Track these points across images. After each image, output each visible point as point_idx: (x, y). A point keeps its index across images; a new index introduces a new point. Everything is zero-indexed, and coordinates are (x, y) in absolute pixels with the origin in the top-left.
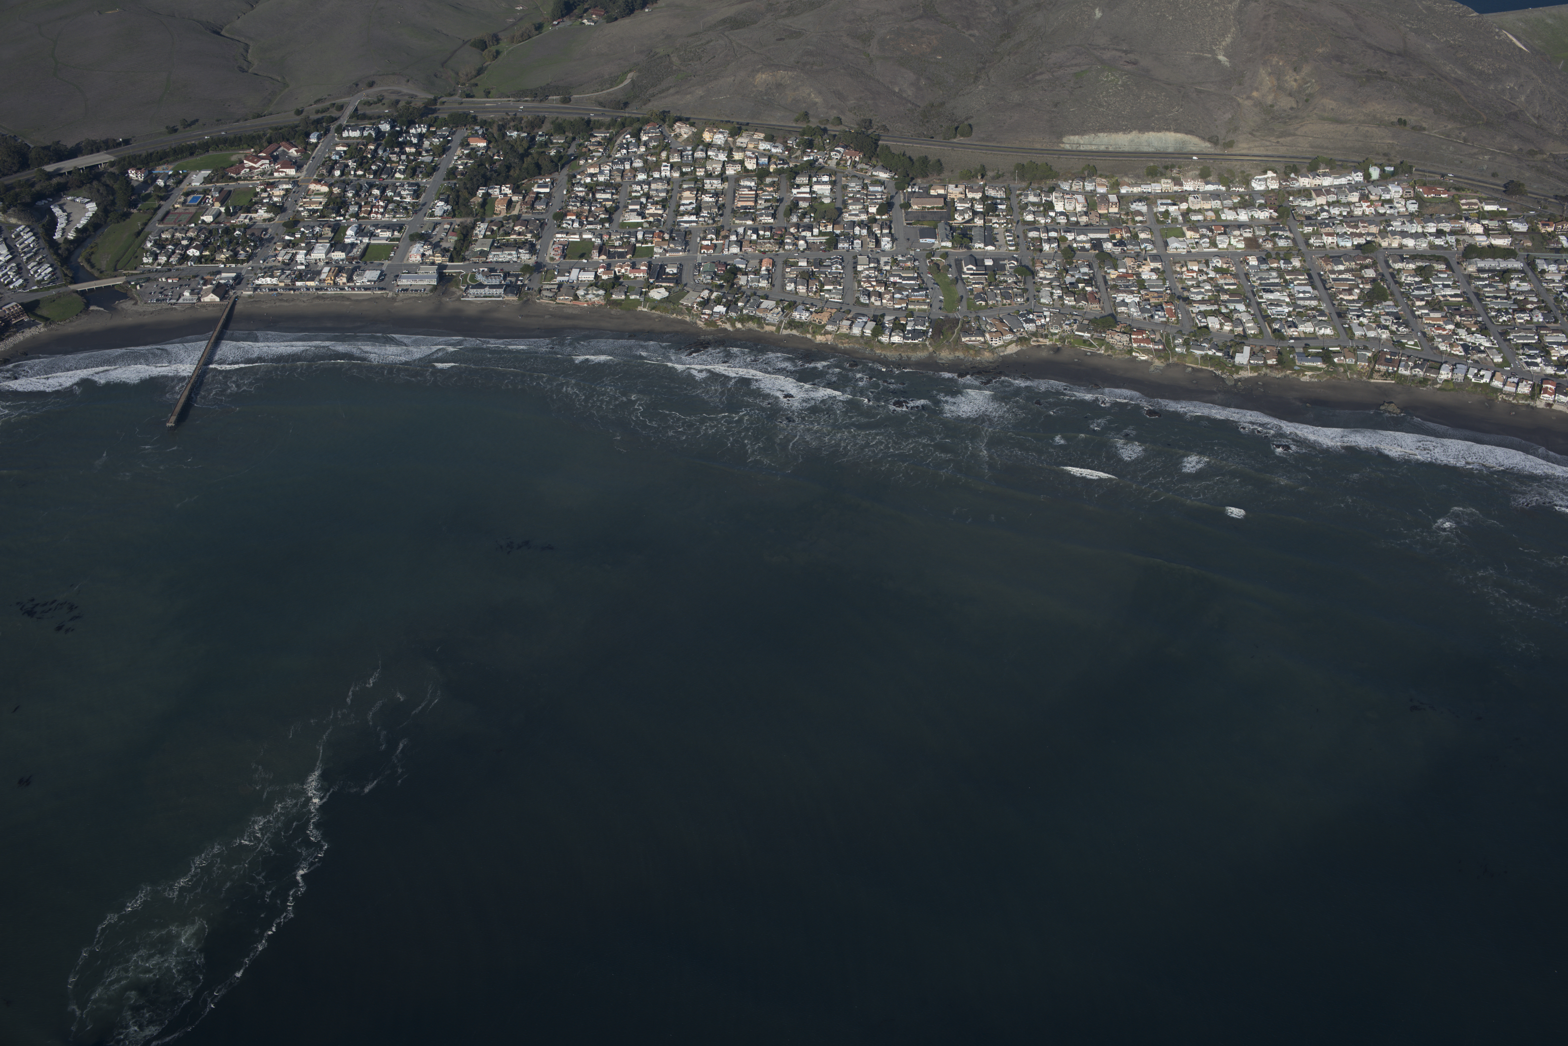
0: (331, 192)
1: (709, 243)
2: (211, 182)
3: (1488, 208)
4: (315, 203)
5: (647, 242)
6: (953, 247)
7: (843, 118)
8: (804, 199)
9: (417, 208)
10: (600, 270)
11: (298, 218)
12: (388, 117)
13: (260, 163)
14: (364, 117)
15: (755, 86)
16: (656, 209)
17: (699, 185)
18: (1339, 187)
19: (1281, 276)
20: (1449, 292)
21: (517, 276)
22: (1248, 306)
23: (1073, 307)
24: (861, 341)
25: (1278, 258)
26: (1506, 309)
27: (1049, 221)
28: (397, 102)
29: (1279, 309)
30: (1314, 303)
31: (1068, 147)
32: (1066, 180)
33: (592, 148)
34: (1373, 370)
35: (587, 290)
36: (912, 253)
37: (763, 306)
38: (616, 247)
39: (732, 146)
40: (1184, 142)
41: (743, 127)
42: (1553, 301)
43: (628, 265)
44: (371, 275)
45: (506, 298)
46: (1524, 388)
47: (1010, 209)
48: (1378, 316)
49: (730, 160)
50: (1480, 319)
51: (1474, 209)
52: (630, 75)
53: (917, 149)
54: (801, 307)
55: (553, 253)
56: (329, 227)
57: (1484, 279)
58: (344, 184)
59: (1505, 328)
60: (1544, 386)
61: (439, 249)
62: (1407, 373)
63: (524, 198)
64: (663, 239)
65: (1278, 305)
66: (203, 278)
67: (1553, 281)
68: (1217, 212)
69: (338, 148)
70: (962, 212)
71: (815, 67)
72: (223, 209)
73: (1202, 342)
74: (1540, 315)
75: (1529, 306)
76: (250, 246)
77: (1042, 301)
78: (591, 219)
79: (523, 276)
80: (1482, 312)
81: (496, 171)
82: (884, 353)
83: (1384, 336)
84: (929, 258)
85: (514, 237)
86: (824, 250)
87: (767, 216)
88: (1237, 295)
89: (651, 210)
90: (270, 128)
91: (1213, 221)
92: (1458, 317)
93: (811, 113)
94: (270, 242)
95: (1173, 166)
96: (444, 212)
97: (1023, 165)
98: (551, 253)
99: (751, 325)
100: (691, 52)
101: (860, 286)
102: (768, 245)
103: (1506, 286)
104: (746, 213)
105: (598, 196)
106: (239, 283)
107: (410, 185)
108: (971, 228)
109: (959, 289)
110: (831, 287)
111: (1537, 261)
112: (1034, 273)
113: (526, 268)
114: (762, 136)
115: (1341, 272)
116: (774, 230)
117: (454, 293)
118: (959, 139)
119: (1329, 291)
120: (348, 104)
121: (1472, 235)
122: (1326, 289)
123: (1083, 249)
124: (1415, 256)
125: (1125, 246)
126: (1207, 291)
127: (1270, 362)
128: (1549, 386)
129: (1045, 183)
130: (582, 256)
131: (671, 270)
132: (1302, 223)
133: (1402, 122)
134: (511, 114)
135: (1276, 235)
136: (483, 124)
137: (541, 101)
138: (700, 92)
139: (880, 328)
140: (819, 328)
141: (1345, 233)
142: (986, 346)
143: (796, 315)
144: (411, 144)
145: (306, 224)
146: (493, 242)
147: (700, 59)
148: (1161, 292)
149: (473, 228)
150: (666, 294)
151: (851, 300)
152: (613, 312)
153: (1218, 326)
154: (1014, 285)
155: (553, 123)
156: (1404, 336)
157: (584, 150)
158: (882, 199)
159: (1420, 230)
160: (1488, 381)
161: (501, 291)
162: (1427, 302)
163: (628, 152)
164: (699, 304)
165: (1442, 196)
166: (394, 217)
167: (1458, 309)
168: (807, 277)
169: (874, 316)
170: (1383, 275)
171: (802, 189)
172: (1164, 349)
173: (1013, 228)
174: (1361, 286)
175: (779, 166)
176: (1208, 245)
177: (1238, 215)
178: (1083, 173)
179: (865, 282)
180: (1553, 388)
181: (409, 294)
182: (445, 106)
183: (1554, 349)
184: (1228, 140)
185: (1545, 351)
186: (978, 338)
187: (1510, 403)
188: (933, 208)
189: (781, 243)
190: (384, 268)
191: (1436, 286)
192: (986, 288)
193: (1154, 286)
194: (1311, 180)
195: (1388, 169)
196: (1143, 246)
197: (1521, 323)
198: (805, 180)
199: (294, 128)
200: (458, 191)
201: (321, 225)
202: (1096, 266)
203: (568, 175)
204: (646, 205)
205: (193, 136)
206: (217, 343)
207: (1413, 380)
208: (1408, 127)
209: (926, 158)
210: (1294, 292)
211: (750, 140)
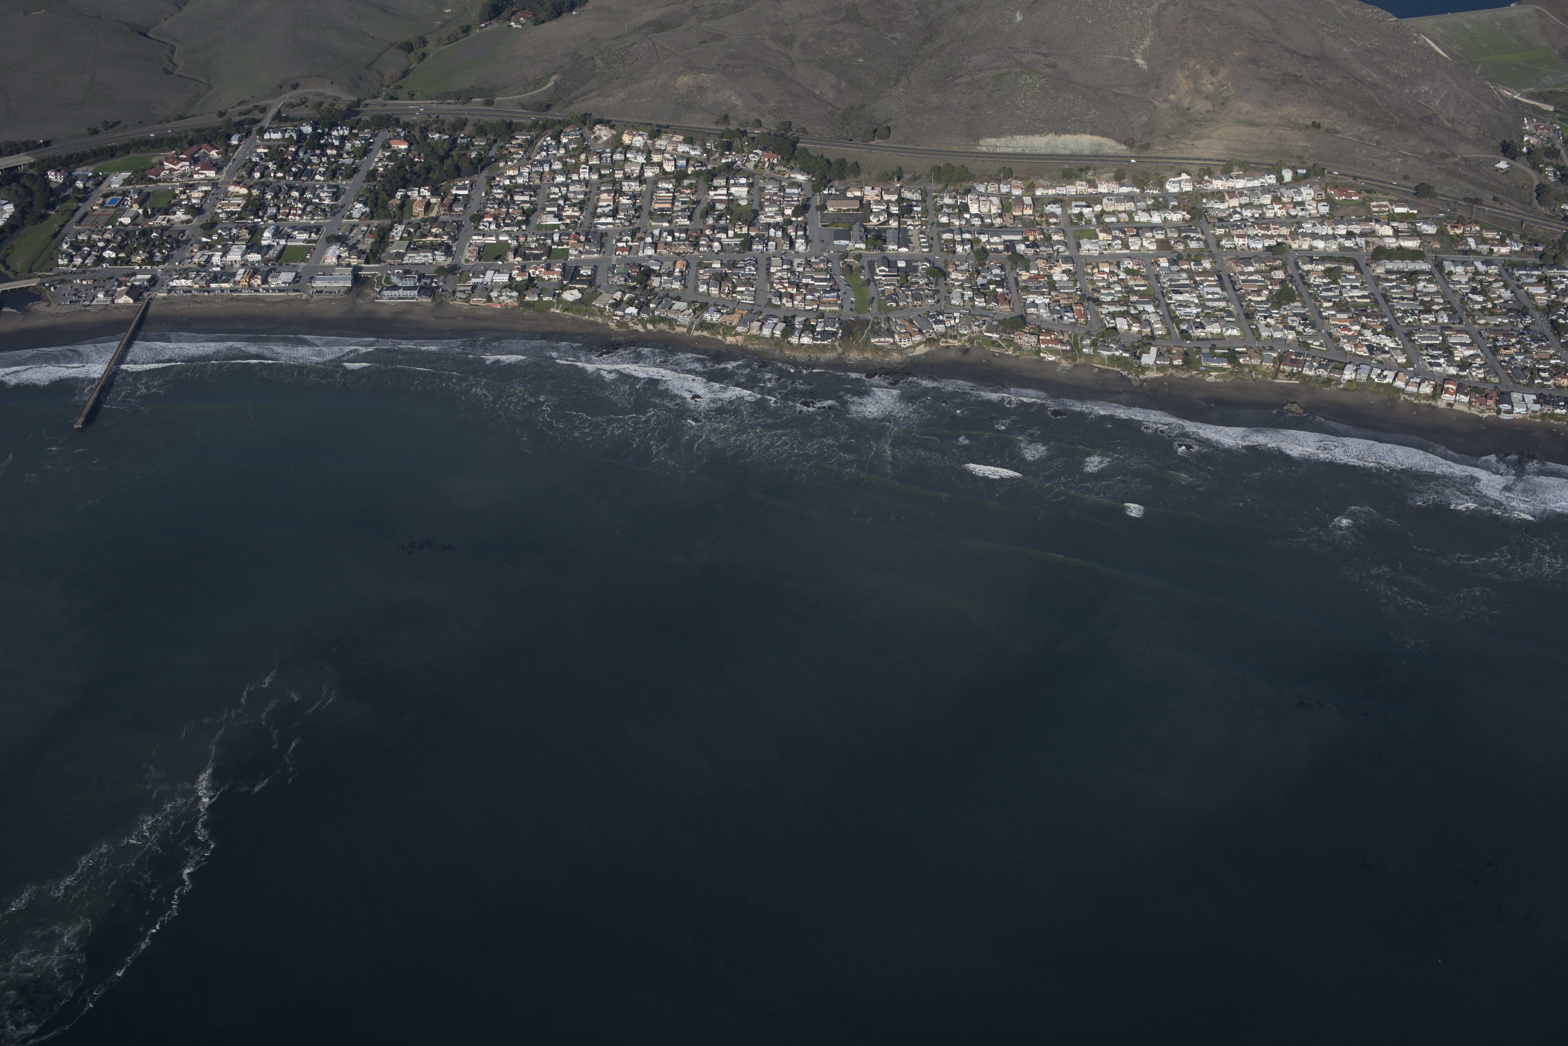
0: (250, 194)
1: (624, 244)
2: (130, 184)
3: (1398, 210)
4: (233, 205)
5: (562, 244)
6: (867, 249)
7: (762, 120)
8: (721, 201)
9: (335, 210)
10: (515, 272)
11: (216, 220)
12: (310, 119)
13: (180, 165)
14: (287, 119)
15: (676, 89)
16: (573, 211)
17: (618, 187)
18: (1252, 189)
19: (1191, 277)
20: (1356, 293)
21: (432, 278)
22: (1156, 307)
23: (983, 308)
24: (771, 342)
25: (1189, 259)
26: (1412, 310)
27: (963, 222)
28: (321, 104)
29: (1188, 310)
30: (1222, 304)
31: (984, 149)
32: (982, 182)
33: (512, 150)
34: (1278, 371)
35: (500, 292)
36: (826, 254)
37: (675, 307)
38: (531, 249)
39: (651, 148)
40: (1100, 145)
41: (663, 130)
42: (1459, 302)
43: (542, 267)
44: (286, 277)
45: (420, 300)
46: (1426, 389)
47: (925, 211)
48: (1285, 317)
49: (649, 162)
50: (1386, 320)
51: (1384, 212)
52: (554, 78)
53: (834, 151)
54: (712, 308)
55: (468, 254)
56: (246, 229)
57: (1391, 281)
58: (263, 186)
59: (1410, 328)
60: (1446, 386)
61: (355, 251)
62: (1312, 373)
63: (442, 200)
64: (579, 241)
65: (1186, 306)
66: (117, 280)
67: (1460, 283)
68: (1130, 214)
69: (259, 150)
70: (878, 214)
71: (736, 70)
72: (141, 211)
73: (1109, 343)
74: (1445, 316)
75: (1435, 307)
76: (166, 248)
77: (953, 302)
78: (508, 221)
79: (438, 277)
80: (1388, 313)
81: (415, 174)
82: (793, 354)
83: (1290, 337)
84: (843, 260)
85: (431, 239)
86: (739, 252)
87: (683, 218)
88: (1148, 296)
89: (569, 212)
90: (192, 130)
91: (1126, 223)
92: (1364, 318)
93: (731, 115)
94: (187, 244)
95: (1088, 169)
96: (362, 214)
97: (940, 168)
99: (663, 326)
100: (614, 54)
101: (772, 287)
102: (683, 247)
103: (1413, 287)
104: (663, 215)
105: (516, 198)
106: (154, 285)
107: (330, 187)
108: (885, 230)
109: (871, 290)
110: (743, 289)
111: (1445, 263)
112: (945, 275)
113: (441, 271)
114: (681, 138)
115: (1250, 274)
116: (689, 232)
117: (368, 295)
118: (877, 142)
119: (1239, 293)
120: (271, 106)
121: (1381, 237)
122: (1235, 290)
123: (996, 250)
124: (1325, 258)
125: (1038, 247)
126: (1117, 292)
127: (1176, 363)
128: (1450, 386)
129: (961, 185)
130: (498, 258)
131: (585, 272)
132: (1214, 225)
133: (1316, 126)
134: (434, 117)
135: (1187, 237)
136: (406, 126)
137: (464, 103)
138: (622, 94)
139: (789, 329)
140: (729, 330)
141: (1257, 235)
142: (895, 347)
143: (707, 316)
144: (332, 146)
145: (224, 226)
146: (410, 244)
147: (623, 62)
148: (1071, 293)
149: (391, 230)
150: (580, 296)
151: (762, 301)
152: (526, 314)
153: (1126, 327)
154: (925, 287)
155: (474, 125)
156: (1310, 337)
157: (505, 152)
158: (798, 201)
159: (1330, 232)
160: (1391, 381)
161: (415, 292)
162: (1335, 303)
163: (548, 155)
164: (611, 305)
165: (1354, 198)
166: (312, 219)
167: (1365, 310)
168: (720, 279)
169: (785, 317)
170: (1292, 277)
171: (720, 192)
172: (1072, 350)
173: (928, 230)
174: (1270, 287)
175: (697, 169)
176: (1120, 247)
177: (1151, 217)
178: (999, 175)
179: (777, 284)
180: (1455, 388)
181: (324, 296)
182: (369, 108)
183: (1457, 349)
184: (1144, 142)
185: (1448, 352)
186: (887, 339)
187: (1412, 403)
188: (849, 210)
189: (696, 245)
190: (299, 270)
191: (1344, 287)
192: (897, 290)
193: (1064, 288)
194: (1224, 183)
195: (1301, 171)
196: (1055, 248)
197: (1426, 324)
198: (722, 182)
199: (216, 130)
200: (377, 193)
201: (239, 227)
202: (1008, 267)
203: (487, 177)
204: (563, 207)
205: (114, 138)
206: (129, 344)
207: (1317, 381)
208: (1322, 130)
209: (844, 160)
210: (1203, 293)
211: (669, 143)
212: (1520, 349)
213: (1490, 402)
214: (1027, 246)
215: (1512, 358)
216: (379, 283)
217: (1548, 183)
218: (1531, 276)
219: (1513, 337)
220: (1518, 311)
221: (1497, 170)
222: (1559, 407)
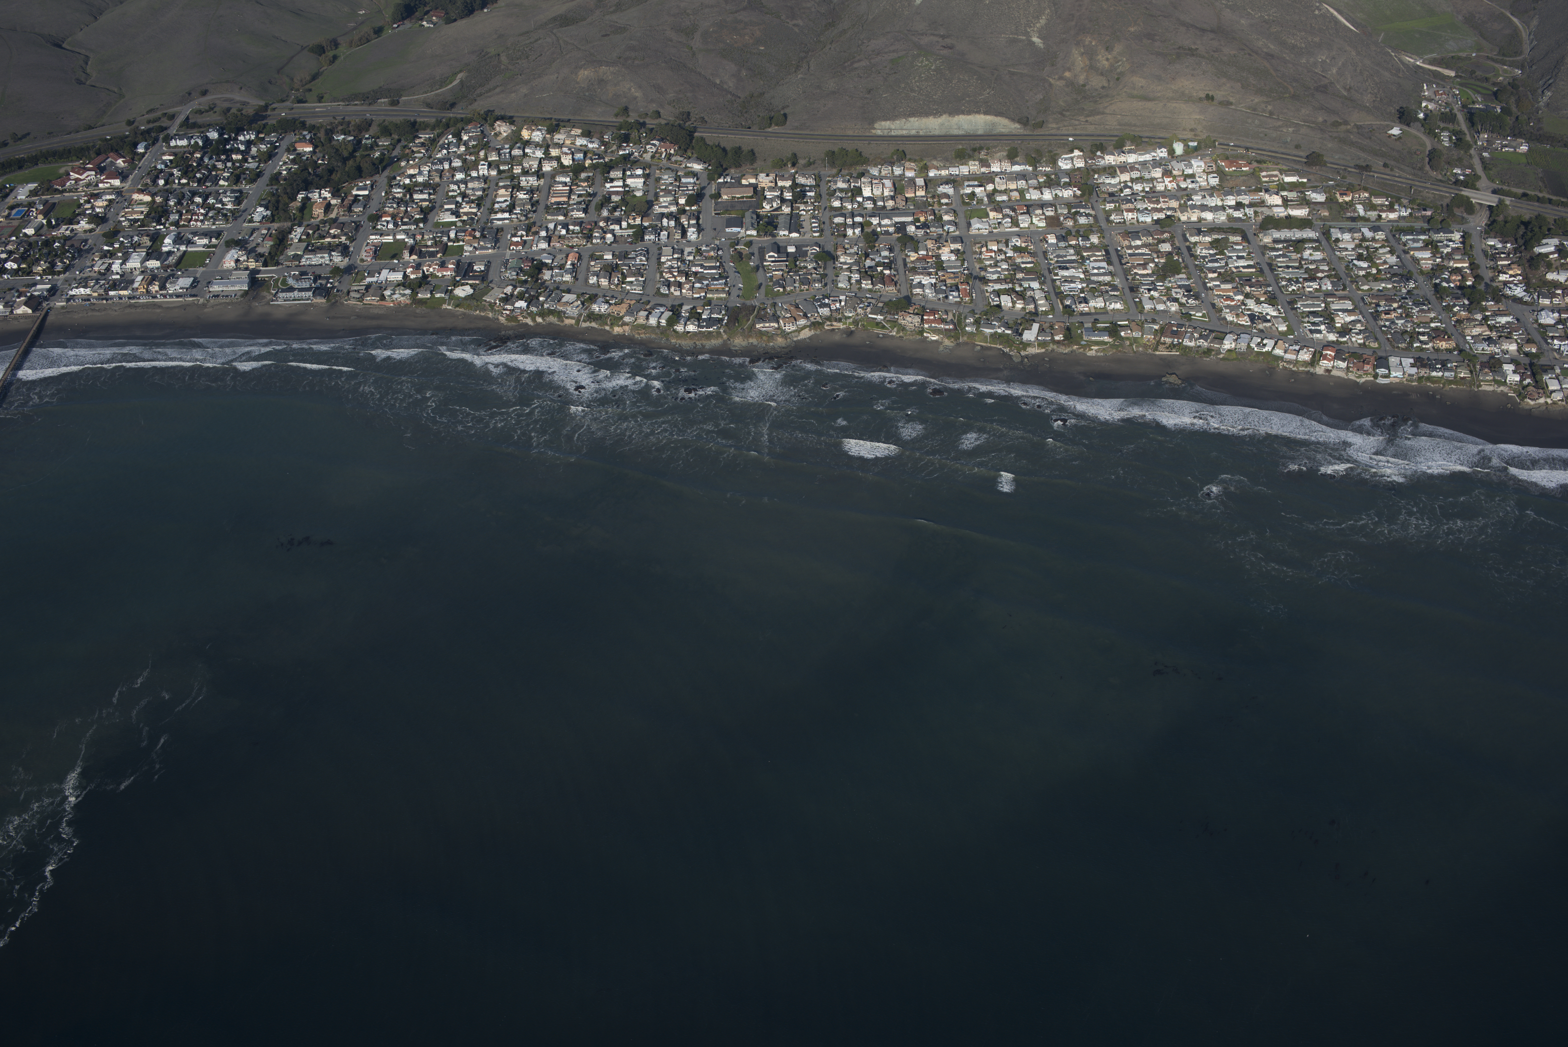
0: (153, 201)
1: (519, 239)
2: (36, 195)
3: (1288, 179)
4: (137, 212)
5: (458, 241)
6: (758, 235)
7: (661, 111)
8: (617, 193)
9: (237, 215)
10: (409, 270)
11: (118, 228)
12: (217, 125)
13: (85, 175)
14: (195, 126)
15: (578, 83)
16: (470, 208)
17: (516, 182)
18: (1144, 164)
19: (1078, 253)
20: (1242, 263)
21: (328, 279)
22: (1042, 283)
23: (870, 290)
24: (657, 331)
25: (1078, 234)
26: (1297, 278)
27: (856, 206)
28: (229, 110)
29: (1073, 285)
30: (1108, 278)
31: (879, 132)
32: (875, 165)
33: (415, 149)
34: (1159, 343)
35: (394, 290)
36: (717, 242)
37: (564, 300)
38: (427, 246)
39: (550, 143)
40: (994, 124)
42: (1344, 269)
43: (436, 264)
44: (184, 282)
45: (315, 301)
46: (1305, 356)
47: (819, 197)
48: (1169, 289)
49: (548, 157)
50: (1270, 289)
51: (1274, 181)
52: (460, 76)
53: (730, 140)
54: (601, 299)
55: (365, 254)
56: (147, 236)
57: (1278, 250)
58: (167, 193)
59: (1294, 297)
60: (1324, 352)
61: (254, 254)
62: (1192, 344)
63: (343, 200)
64: (475, 237)
65: (1072, 282)
66: (18, 291)
67: (1346, 249)
68: (1021, 192)
69: (165, 158)
70: (771, 201)
71: (636, 62)
72: (44, 222)
73: (993, 321)
74: (1329, 283)
75: (1320, 275)
76: (67, 258)
77: (840, 285)
78: (405, 220)
79: (333, 278)
80: (1272, 281)
81: (317, 176)
82: (679, 342)
83: (1173, 309)
84: (733, 247)
85: (329, 240)
86: (631, 243)
87: (578, 210)
88: (1035, 273)
89: (466, 208)
90: (101, 140)
91: (1017, 201)
92: (1247, 288)
93: (631, 107)
94: (89, 253)
95: (981, 148)
96: (263, 218)
97: (834, 152)
98: (363, 255)
99: (552, 319)
100: (519, 51)
101: (662, 276)
102: (576, 239)
103: (1299, 255)
104: (559, 209)
105: (416, 196)
106: (54, 295)
107: (233, 191)
108: (777, 216)
109: (760, 277)
110: (633, 279)
111: (1332, 230)
112: (835, 258)
113: (336, 271)
114: (579, 131)
115: (1137, 247)
116: (583, 225)
117: (264, 297)
118: (774, 128)
119: (1125, 267)
120: (180, 113)
121: (1270, 207)
122: (1122, 264)
123: (887, 233)
124: (1213, 229)
125: (929, 228)
126: (1004, 270)
127: (1057, 338)
128: (1329, 352)
129: (855, 169)
130: (394, 257)
131: (479, 267)
132: (1105, 200)
133: (1210, 98)
134: (339, 118)
135: (1077, 213)
136: (312, 129)
137: (370, 104)
138: (524, 90)
139: (675, 318)
140: (617, 320)
141: (1146, 209)
142: (779, 332)
143: (595, 308)
144: (238, 151)
145: (126, 234)
146: (308, 246)
147: (527, 57)
148: (957, 273)
149: (290, 233)
150: (471, 291)
151: (651, 291)
152: (418, 311)
153: (1010, 305)
154: (813, 271)
155: (379, 125)
156: (1192, 308)
158: (693, 190)
159: (1220, 203)
160: (1270, 349)
161: (311, 293)
162: (1220, 274)
163: (448, 152)
164: (501, 300)
165: (1244, 169)
166: (214, 224)
167: (1250, 280)
168: (610, 270)
169: (672, 306)
170: (1179, 249)
171: (616, 183)
172: (955, 329)
173: (820, 215)
174: (1156, 260)
175: (594, 161)
176: (1010, 225)
177: (1042, 194)
178: (892, 157)
179: (666, 273)
180: (1333, 354)
181: (221, 300)
182: (276, 112)
183: (1338, 316)
184: (1038, 121)
185: (1329, 317)
186: (772, 324)
187: (1291, 370)
188: (743, 197)
189: (589, 237)
190: (198, 275)
191: (1230, 257)
192: (785, 275)
193: (951, 267)
194: (1116, 158)
195: (1191, 144)
196: (946, 228)
197: (1310, 292)
198: (619, 174)
199: (123, 139)
200: (279, 196)
201: (140, 234)
202: (897, 249)
203: (388, 177)
204: (461, 204)
205: (22, 150)
206: (26, 353)
207: (1197, 351)
208: (1215, 102)
209: (740, 148)
210: (1089, 268)
211: (567, 137)
212: (1401, 314)
213: (1367, 367)
214: (917, 228)
215: (1393, 322)
216: (276, 285)
217: (1440, 148)
218: (1417, 241)
219: (1395, 301)
220: (1402, 276)
221: (1390, 136)
222: (1435, 369)
